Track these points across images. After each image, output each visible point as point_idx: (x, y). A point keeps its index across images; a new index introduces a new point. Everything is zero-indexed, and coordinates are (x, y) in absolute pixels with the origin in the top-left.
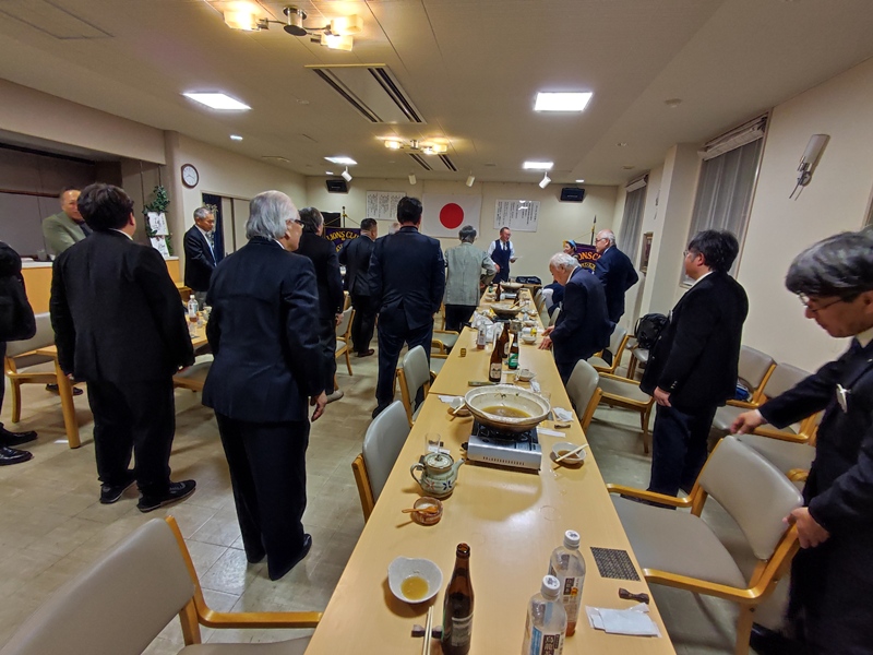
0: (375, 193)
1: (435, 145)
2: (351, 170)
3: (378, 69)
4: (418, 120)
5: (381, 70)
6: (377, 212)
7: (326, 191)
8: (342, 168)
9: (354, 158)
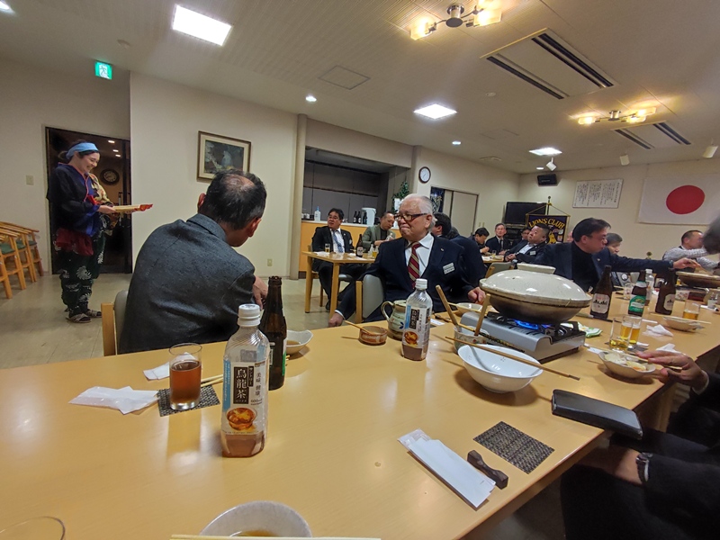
0: (585, 183)
1: (639, 111)
2: (556, 159)
3: (540, 36)
4: (608, 84)
5: (544, 36)
6: (586, 201)
7: (537, 185)
8: (546, 159)
9: (557, 147)
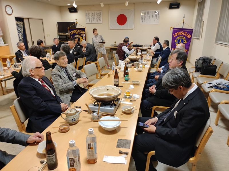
0: (89, 12)
2: (77, 2)
6: (90, 20)
8: (72, 2)
